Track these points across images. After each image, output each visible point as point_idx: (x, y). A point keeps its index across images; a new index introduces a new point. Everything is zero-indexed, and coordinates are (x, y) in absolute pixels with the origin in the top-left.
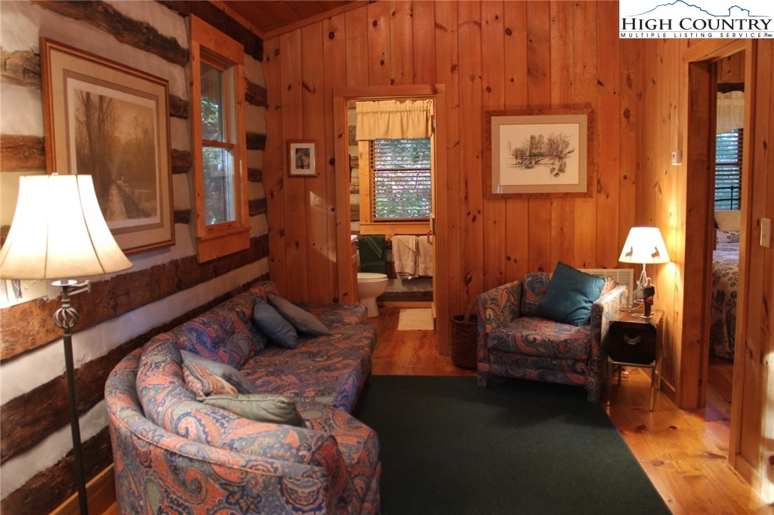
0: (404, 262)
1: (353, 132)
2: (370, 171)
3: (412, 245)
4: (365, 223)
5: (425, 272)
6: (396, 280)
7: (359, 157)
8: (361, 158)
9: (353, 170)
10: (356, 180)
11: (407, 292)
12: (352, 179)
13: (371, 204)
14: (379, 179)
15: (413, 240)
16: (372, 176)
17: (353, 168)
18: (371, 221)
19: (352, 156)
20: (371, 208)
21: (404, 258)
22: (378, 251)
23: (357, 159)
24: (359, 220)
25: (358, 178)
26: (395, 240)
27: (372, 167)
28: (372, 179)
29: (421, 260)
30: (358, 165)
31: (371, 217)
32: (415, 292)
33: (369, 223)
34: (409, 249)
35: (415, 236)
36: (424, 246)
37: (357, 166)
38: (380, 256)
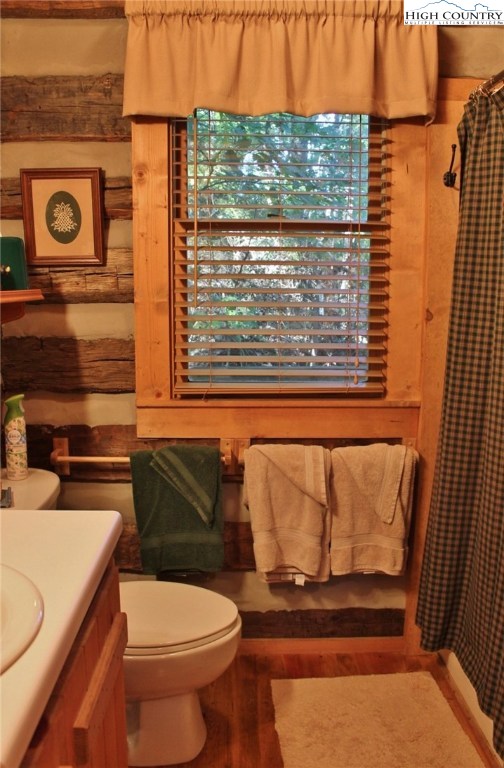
0: (283, 533)
1: (115, 95)
2: (171, 228)
3: (315, 483)
4: (151, 400)
5: (353, 565)
6: (249, 575)
7: (135, 178)
8: (141, 181)
9: (113, 223)
10: (122, 259)
11: (284, 611)
12: (110, 254)
13: (172, 339)
14: (203, 254)
15: (315, 461)
16: (179, 243)
17: (113, 218)
18: (173, 396)
19: (110, 174)
20: (172, 353)
21: (285, 522)
22: (198, 499)
23: (127, 186)
24: (133, 391)
25: (129, 250)
26: (254, 459)
27: (177, 213)
28: (178, 256)
29: (340, 525)
30: (129, 207)
31: (173, 380)
32: (309, 612)
33: (165, 400)
34: (304, 492)
35: (320, 449)
36: (353, 481)
37: (127, 211)
38: (205, 518)
